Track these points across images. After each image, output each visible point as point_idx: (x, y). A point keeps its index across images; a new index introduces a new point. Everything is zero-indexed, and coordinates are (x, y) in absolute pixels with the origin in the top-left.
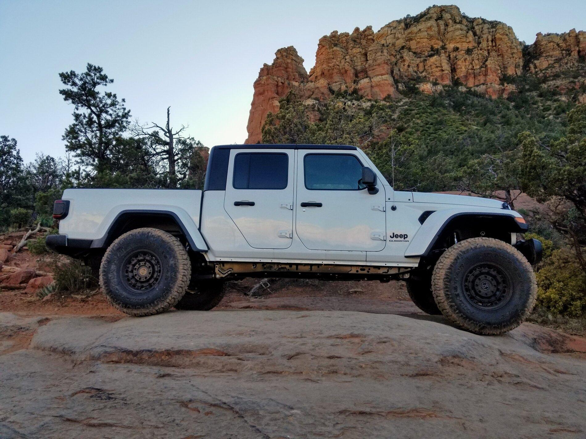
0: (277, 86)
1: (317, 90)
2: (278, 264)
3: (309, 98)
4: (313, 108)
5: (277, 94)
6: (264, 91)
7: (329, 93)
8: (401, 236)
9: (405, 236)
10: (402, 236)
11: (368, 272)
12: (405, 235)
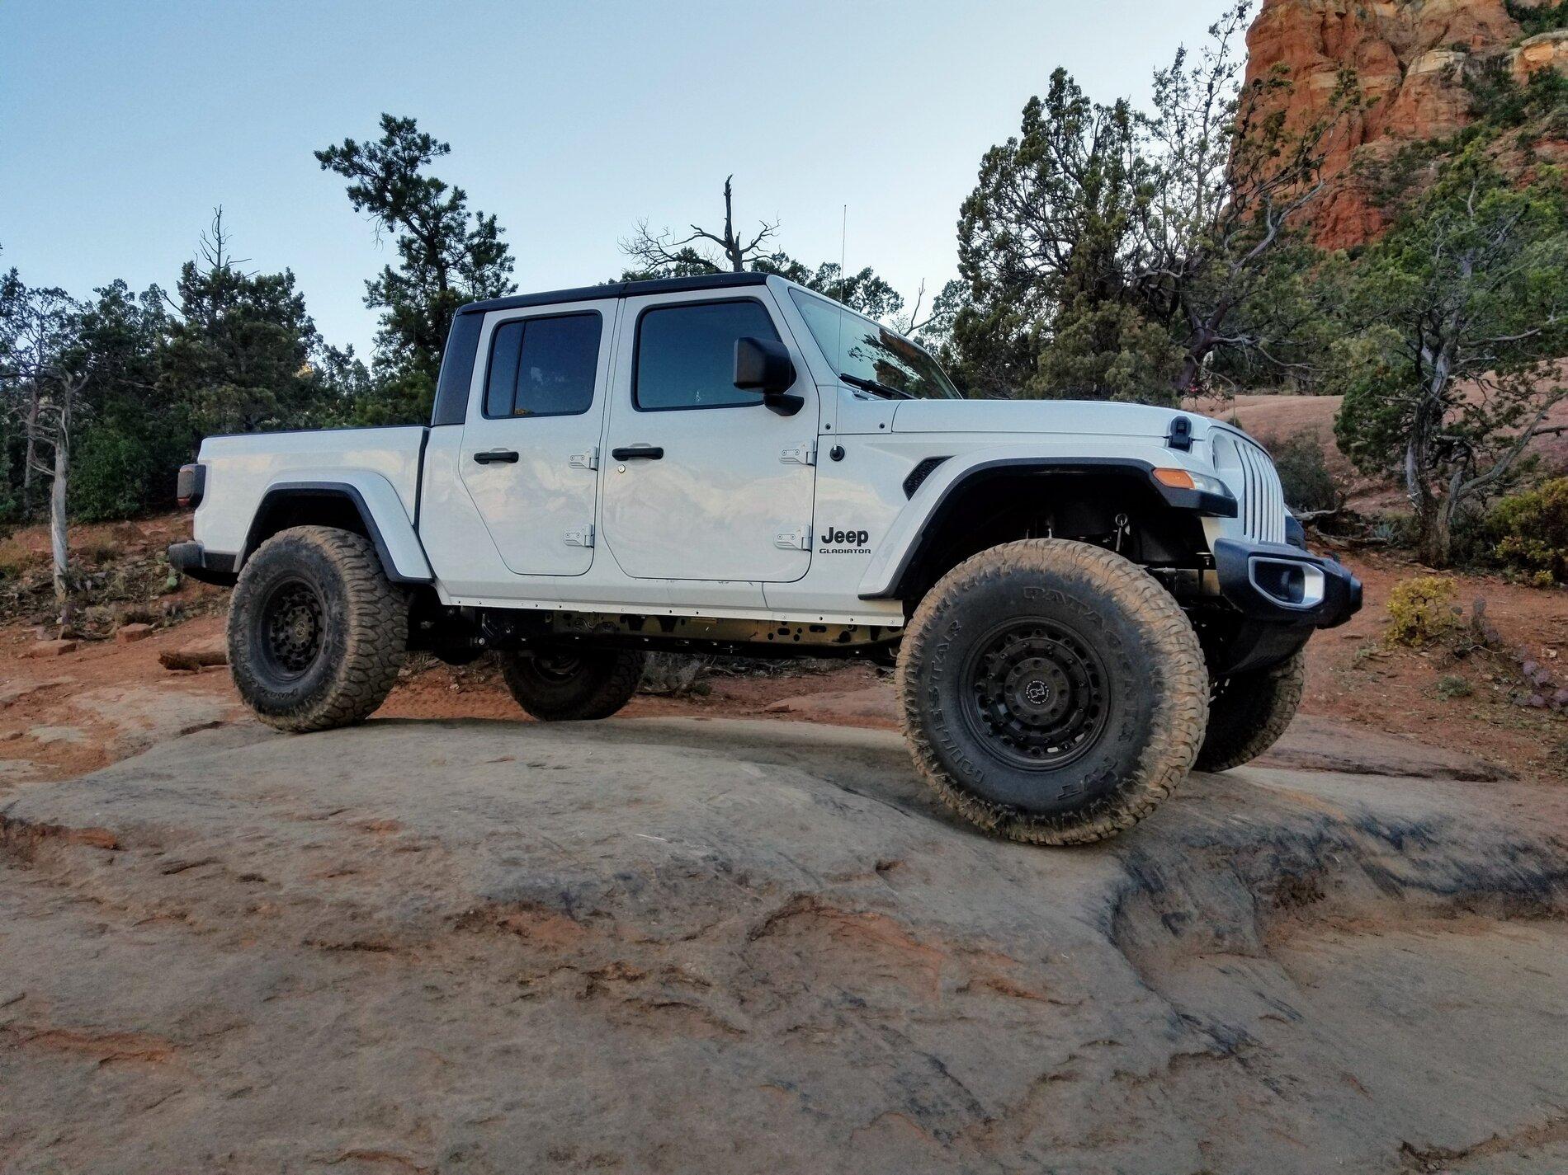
0: (1323, 26)
1: (1460, 18)
2: (597, 615)
3: (1431, 48)
4: (1448, 78)
5: (1324, 51)
6: (1280, 50)
7: (1507, 18)
8: (850, 537)
9: (860, 537)
10: (854, 536)
11: (797, 638)
12: (860, 533)
